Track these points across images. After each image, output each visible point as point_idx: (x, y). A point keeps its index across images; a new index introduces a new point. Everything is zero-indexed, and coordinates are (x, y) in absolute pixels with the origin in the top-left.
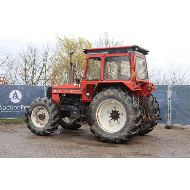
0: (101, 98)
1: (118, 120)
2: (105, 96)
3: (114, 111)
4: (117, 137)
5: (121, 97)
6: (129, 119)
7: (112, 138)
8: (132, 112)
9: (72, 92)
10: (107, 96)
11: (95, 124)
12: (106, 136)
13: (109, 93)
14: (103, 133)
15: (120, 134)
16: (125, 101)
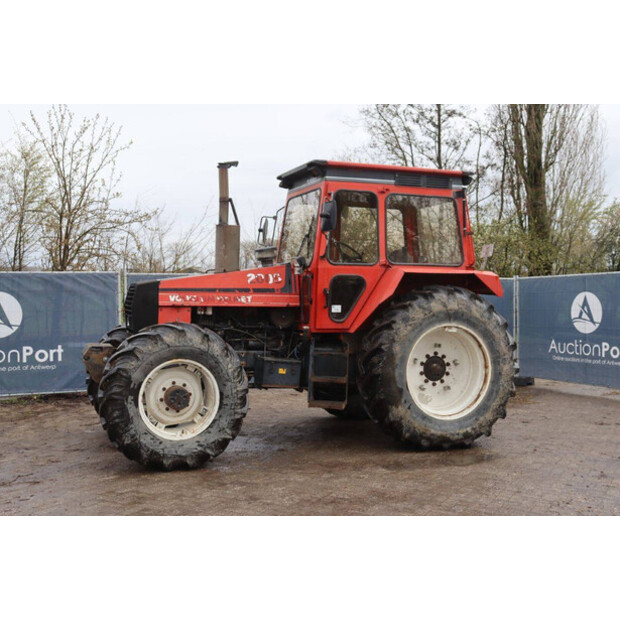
0: (424, 320)
1: (442, 381)
2: (434, 315)
3: (432, 355)
4: (469, 429)
5: (478, 315)
6: (500, 374)
7: (458, 434)
8: (506, 357)
9: (246, 300)
10: (440, 312)
11: (403, 401)
12: (439, 433)
13: (445, 306)
14: (429, 424)
15: (477, 420)
16: (491, 327)
